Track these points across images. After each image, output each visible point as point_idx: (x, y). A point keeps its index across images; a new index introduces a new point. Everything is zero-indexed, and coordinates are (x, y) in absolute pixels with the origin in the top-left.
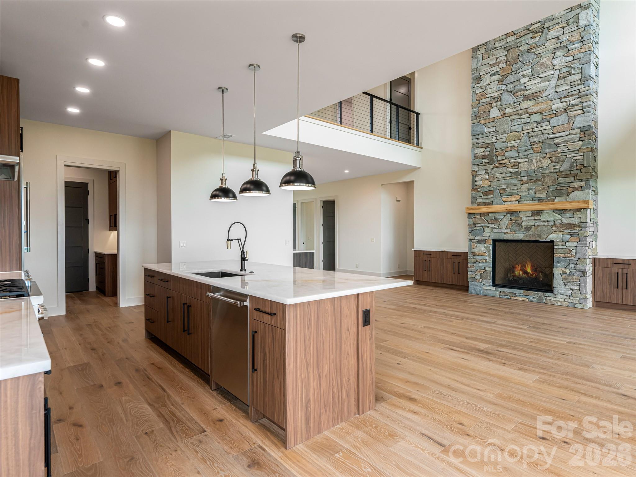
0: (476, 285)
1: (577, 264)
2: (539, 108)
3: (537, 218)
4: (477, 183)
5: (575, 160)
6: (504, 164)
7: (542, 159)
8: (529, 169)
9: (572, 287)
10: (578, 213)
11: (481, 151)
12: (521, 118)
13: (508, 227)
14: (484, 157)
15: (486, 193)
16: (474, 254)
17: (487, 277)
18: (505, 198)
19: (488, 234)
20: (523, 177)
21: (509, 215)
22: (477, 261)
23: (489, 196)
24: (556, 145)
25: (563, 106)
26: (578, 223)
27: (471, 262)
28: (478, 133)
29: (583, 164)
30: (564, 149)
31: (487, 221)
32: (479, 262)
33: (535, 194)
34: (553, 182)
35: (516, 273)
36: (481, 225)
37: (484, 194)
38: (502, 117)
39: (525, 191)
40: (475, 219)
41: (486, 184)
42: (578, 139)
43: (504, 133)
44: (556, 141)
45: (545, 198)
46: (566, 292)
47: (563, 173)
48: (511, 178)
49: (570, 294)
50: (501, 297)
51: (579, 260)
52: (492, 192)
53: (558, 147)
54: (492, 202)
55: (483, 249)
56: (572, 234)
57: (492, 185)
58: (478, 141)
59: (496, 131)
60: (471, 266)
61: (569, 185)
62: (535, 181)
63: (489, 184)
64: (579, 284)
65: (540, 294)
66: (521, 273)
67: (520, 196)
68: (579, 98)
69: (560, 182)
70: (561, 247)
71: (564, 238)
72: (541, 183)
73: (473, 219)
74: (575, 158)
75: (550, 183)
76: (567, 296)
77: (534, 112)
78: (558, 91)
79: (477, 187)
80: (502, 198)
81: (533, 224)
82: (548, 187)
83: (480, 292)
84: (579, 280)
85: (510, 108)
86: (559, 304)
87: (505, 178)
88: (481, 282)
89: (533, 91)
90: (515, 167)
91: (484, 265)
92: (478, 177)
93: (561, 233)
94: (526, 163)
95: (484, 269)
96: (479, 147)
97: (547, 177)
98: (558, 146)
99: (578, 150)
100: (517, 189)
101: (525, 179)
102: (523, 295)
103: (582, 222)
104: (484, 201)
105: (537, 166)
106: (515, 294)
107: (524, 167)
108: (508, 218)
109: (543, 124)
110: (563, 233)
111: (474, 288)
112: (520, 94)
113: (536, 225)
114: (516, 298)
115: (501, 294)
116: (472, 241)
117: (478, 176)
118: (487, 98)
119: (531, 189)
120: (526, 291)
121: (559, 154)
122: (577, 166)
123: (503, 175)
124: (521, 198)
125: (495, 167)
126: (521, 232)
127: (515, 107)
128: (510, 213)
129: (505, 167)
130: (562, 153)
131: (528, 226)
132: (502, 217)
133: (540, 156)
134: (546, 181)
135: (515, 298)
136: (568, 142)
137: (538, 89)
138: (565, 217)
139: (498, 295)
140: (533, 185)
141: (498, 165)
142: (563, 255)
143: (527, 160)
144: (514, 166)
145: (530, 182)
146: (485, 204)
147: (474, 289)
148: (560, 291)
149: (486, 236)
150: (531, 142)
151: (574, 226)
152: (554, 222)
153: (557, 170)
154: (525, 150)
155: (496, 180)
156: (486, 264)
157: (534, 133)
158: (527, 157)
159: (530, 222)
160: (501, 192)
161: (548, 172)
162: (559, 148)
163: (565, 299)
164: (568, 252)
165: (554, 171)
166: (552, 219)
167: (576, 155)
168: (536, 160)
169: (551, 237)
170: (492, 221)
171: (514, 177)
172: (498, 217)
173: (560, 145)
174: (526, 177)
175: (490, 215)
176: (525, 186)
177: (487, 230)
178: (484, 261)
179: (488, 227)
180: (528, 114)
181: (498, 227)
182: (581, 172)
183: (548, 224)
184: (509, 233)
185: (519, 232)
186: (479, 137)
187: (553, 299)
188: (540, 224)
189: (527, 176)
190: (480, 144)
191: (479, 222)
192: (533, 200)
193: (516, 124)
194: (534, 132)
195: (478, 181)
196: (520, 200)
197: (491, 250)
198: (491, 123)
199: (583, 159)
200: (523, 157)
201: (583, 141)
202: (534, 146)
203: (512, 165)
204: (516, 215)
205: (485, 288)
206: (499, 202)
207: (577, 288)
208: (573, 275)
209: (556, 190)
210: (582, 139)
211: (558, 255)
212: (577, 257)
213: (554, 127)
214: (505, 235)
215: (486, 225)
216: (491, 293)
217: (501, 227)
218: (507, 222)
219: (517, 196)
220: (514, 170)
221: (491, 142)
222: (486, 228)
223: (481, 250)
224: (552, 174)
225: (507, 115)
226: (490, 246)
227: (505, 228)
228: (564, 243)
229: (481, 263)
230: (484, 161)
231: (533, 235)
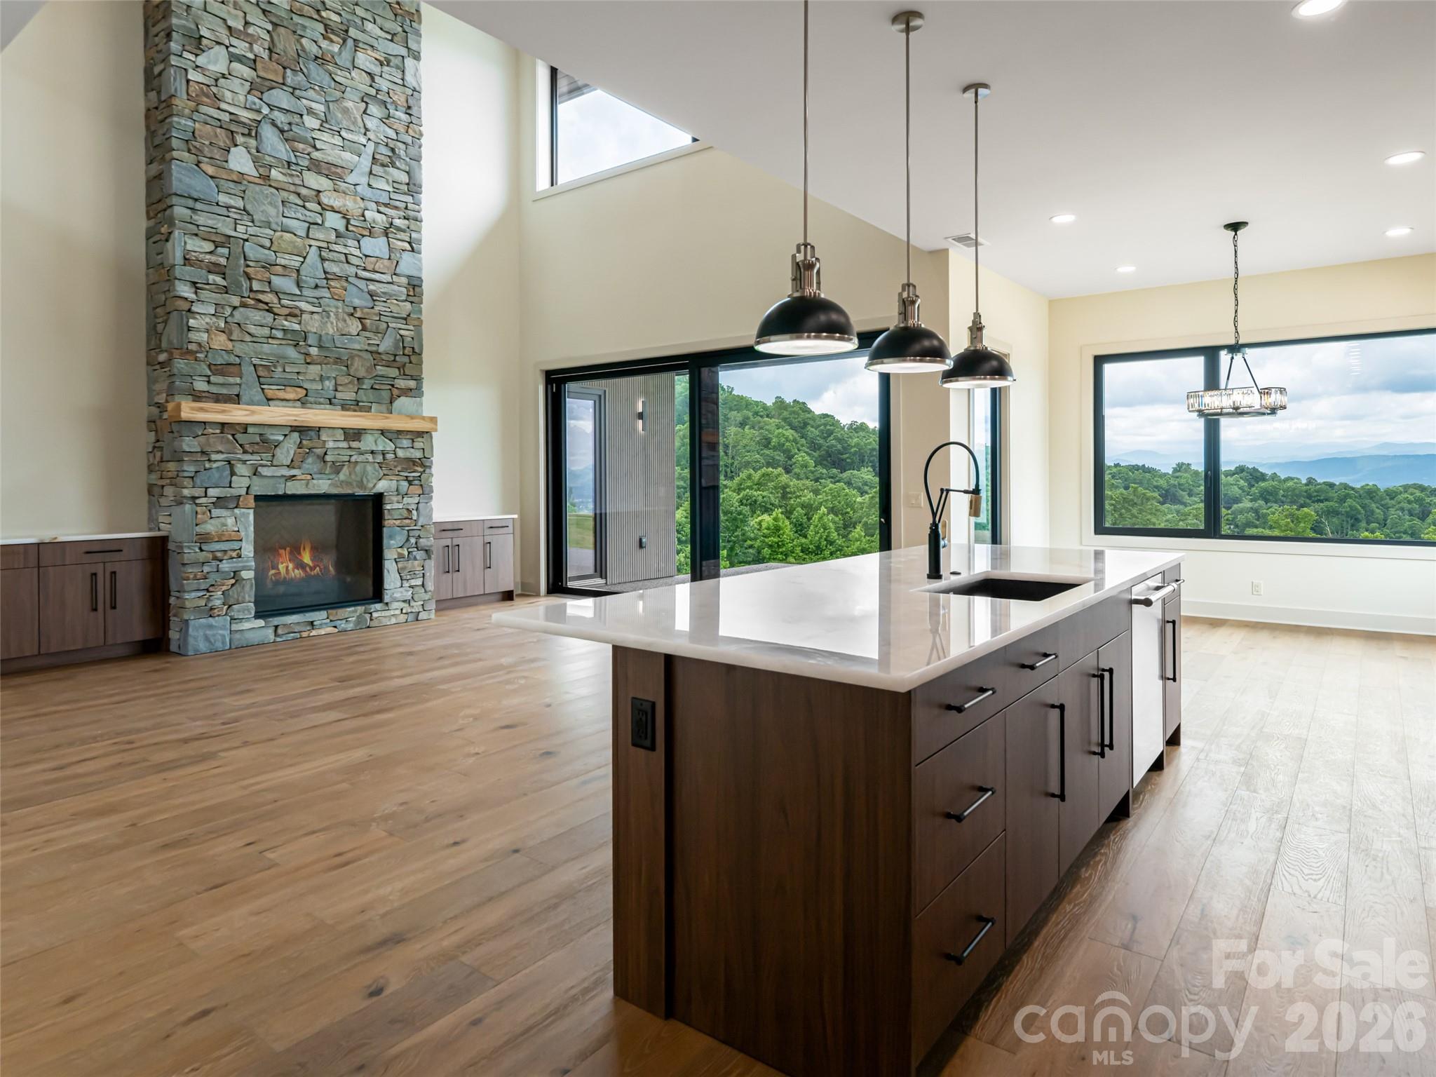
0: (211, 627)
1: (419, 537)
2: (341, 204)
3: (354, 444)
4: (193, 336)
5: (401, 336)
6: (267, 304)
7: (347, 318)
8: (324, 332)
9: (413, 582)
10: (420, 439)
11: (201, 247)
12: (304, 207)
13: (296, 464)
14: (212, 268)
15: (220, 369)
16: (207, 539)
17: (244, 598)
18: (271, 391)
19: (245, 482)
20: (310, 346)
21: (296, 435)
22: (215, 558)
23: (231, 380)
24: (371, 296)
25: (382, 221)
26: (420, 459)
27: (193, 564)
28: (195, 195)
29: (413, 348)
30: (384, 309)
31: (241, 445)
32: (221, 561)
33: (336, 390)
34: (367, 371)
35: (280, 567)
36: (225, 455)
37: (217, 370)
38: (257, 181)
39: (314, 380)
40: (208, 439)
41: (220, 345)
42: (404, 298)
43: (268, 225)
44: (372, 287)
45: (353, 403)
46: (405, 593)
47: (383, 357)
48: (283, 342)
49: (410, 598)
50: (278, 639)
51: (423, 530)
52: (236, 369)
53: (374, 300)
54: (238, 395)
55: (230, 521)
56: (411, 479)
57: (237, 352)
58: (195, 217)
59: (244, 210)
60: (195, 576)
61: (393, 383)
62: (336, 363)
63: (230, 345)
64: (422, 575)
65: (360, 609)
66: (291, 566)
67: (305, 392)
68: (405, 218)
69: (380, 373)
70: (396, 506)
71: (400, 488)
72: (345, 368)
73: (202, 439)
74: (402, 332)
75: (362, 373)
76: (404, 601)
77: (332, 207)
78: (374, 186)
79: (193, 347)
80: (262, 389)
81: (346, 458)
82: (358, 379)
83: (224, 643)
84: (423, 567)
85: (280, 169)
86: (393, 621)
87: (270, 340)
88: (226, 614)
89: (330, 159)
90: (294, 320)
91: (235, 565)
92: (194, 318)
93: (395, 478)
94: (316, 316)
95: (233, 578)
96: (196, 235)
97: (357, 358)
98: (375, 298)
99: (405, 319)
100: (298, 373)
101: (314, 351)
102: (328, 621)
103: (425, 457)
104: (214, 389)
105: (337, 329)
106: (312, 623)
107: (313, 324)
108: (295, 442)
109: (349, 241)
110: (399, 478)
111: (205, 634)
112: (303, 149)
113: (353, 459)
114: (314, 633)
115: (280, 631)
116: (197, 501)
117: (198, 316)
118: (219, 109)
119: (328, 378)
120: (333, 612)
121: (376, 314)
122: (404, 348)
123: (266, 331)
124: (306, 395)
125: (244, 305)
126: (323, 476)
127: (293, 175)
128: (301, 430)
129: (267, 311)
130: (380, 315)
131: (337, 462)
132: (281, 438)
133: (343, 309)
134: (356, 365)
135: (311, 634)
136: (390, 296)
137: (340, 161)
138: (401, 446)
139: (272, 637)
140: (332, 371)
141: (252, 302)
142: (399, 521)
143: (319, 310)
144: (290, 315)
145: (325, 362)
146: (218, 399)
147: (207, 638)
148: (395, 595)
149: (240, 484)
150: (325, 272)
151: (414, 465)
152: (384, 454)
153: (374, 349)
154: (313, 286)
155: (248, 338)
156: (240, 562)
157: (332, 253)
158: (318, 301)
159: (342, 453)
160: (261, 373)
161: (359, 348)
162: (376, 303)
163: (402, 610)
164: (405, 514)
165: (369, 349)
166: (381, 448)
167: (403, 327)
168: (336, 315)
169: (382, 486)
170: (256, 447)
171: (291, 342)
172: (271, 437)
173: (378, 299)
174: (316, 349)
175: (250, 430)
176: (314, 370)
177: (241, 469)
178: (234, 554)
179: (244, 462)
180: (319, 204)
181: (269, 463)
182: (410, 362)
183: (374, 458)
184: (299, 478)
185: (319, 476)
186: (198, 206)
187: (384, 614)
188: (361, 458)
189: (320, 347)
190: (202, 228)
191: (220, 448)
192: (331, 404)
193: (294, 216)
194: (330, 251)
195: (198, 330)
196: (307, 401)
197: (252, 522)
198: (232, 185)
199: (413, 338)
200: (310, 300)
201: (412, 302)
202: (332, 283)
203: (286, 311)
204: (311, 437)
205: (235, 627)
206: (257, 398)
207: (419, 582)
208: (415, 559)
209: (372, 388)
210: (411, 299)
211: (391, 522)
212: (420, 524)
213: (366, 256)
214: (288, 484)
215: (239, 456)
216: (255, 637)
217: (279, 464)
218: (292, 453)
219: (299, 389)
220: (291, 326)
221: (233, 234)
222: (239, 465)
223: (226, 526)
224: (365, 355)
225: (273, 184)
226: (249, 514)
227: (288, 466)
228: (400, 497)
229: (224, 561)
230: (214, 280)
231: (348, 484)
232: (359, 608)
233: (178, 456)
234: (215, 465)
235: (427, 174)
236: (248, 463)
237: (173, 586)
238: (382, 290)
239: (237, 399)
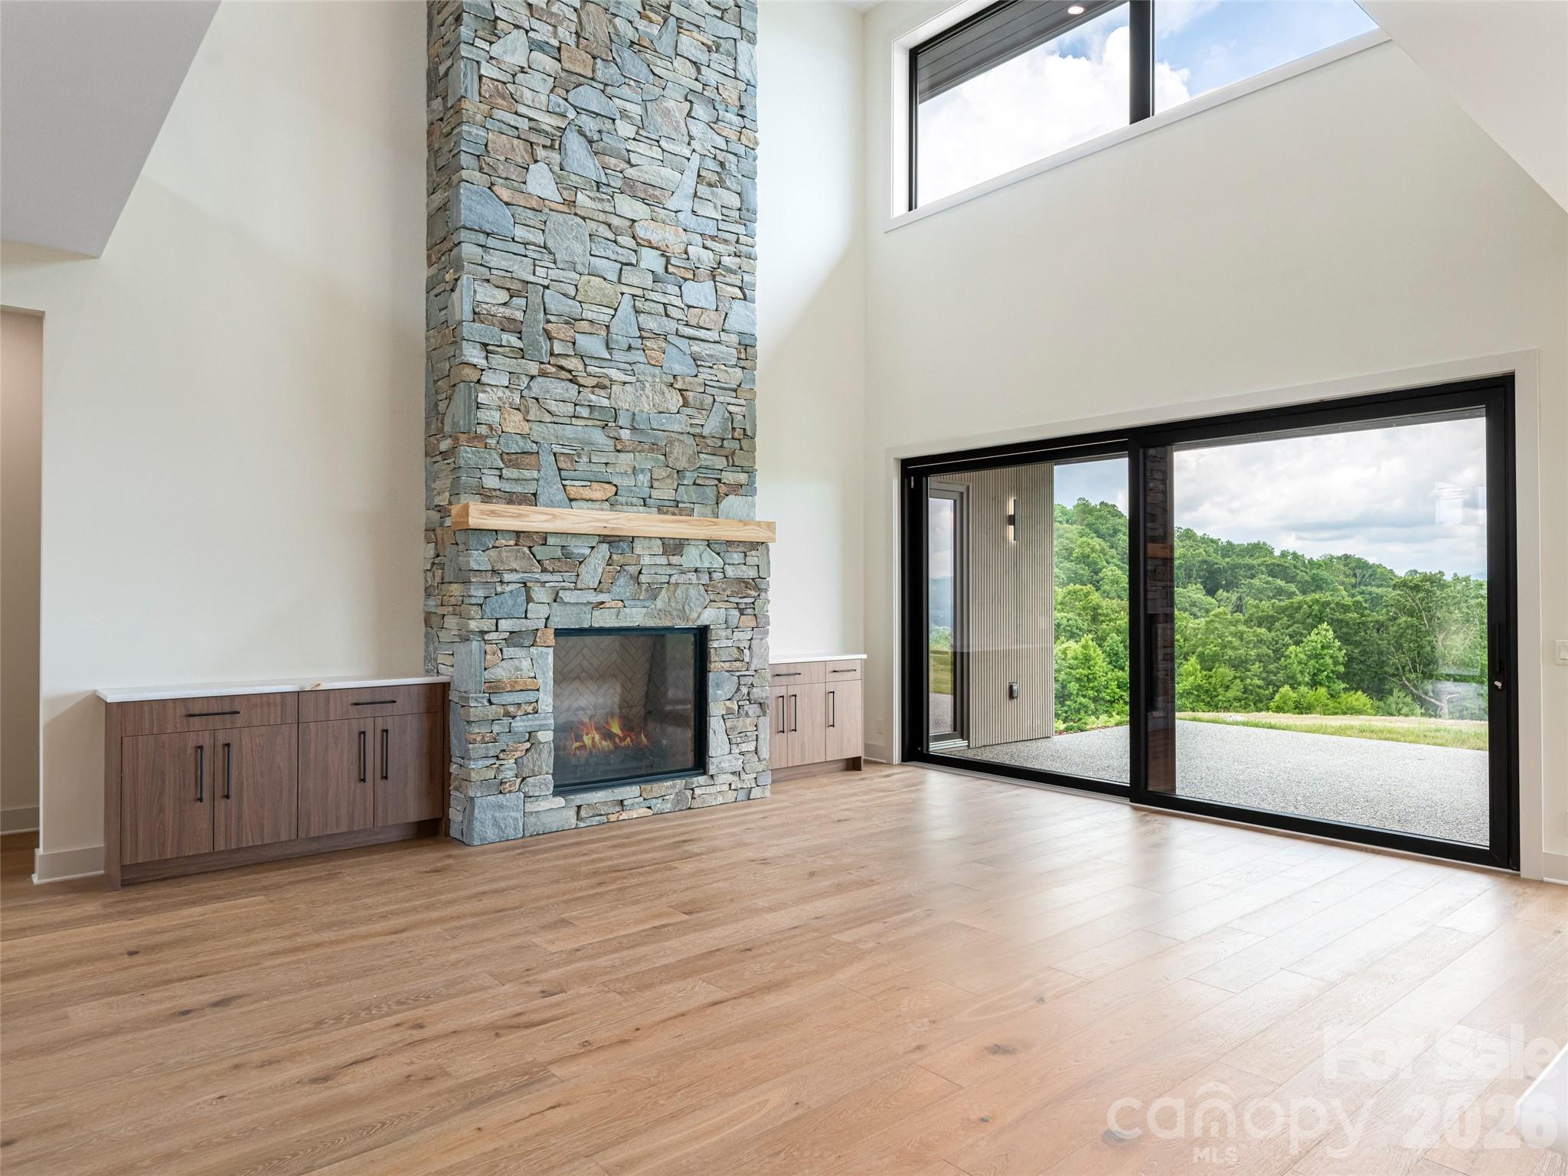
0: (501, 807)
1: (752, 686)
2: (660, 237)
3: (675, 560)
4: (483, 415)
5: (730, 413)
6: (570, 371)
7: (666, 390)
8: (638, 408)
9: (744, 747)
10: (753, 553)
11: (493, 297)
12: (615, 242)
13: (605, 586)
14: (506, 324)
15: (514, 460)
16: (497, 687)
17: (540, 767)
18: (575, 488)
19: (544, 611)
20: (621, 428)
21: (605, 547)
22: (507, 714)
23: (527, 474)
24: (694, 360)
25: (709, 259)
26: (753, 579)
27: (481, 721)
28: (487, 228)
29: (744, 429)
30: (711, 377)
31: (539, 561)
32: (514, 717)
33: (652, 487)
34: (689, 461)
35: (585, 738)
36: (520, 575)
37: (510, 461)
38: (561, 208)
39: (626, 473)
40: (500, 554)
41: (514, 427)
42: (734, 362)
43: (573, 266)
44: (696, 348)
45: (672, 504)
46: (734, 762)
47: (708, 442)
48: (590, 423)
49: (740, 769)
50: (582, 825)
51: (756, 675)
52: (533, 459)
53: (698, 366)
54: (535, 495)
55: (526, 664)
56: (743, 606)
57: (535, 436)
58: (487, 258)
59: (545, 248)
60: (483, 737)
61: (719, 477)
62: (653, 451)
63: (526, 428)
64: (755, 737)
65: (680, 783)
66: (597, 737)
67: (614, 489)
68: (736, 255)
69: (705, 463)
70: (725, 643)
71: (730, 618)
72: (663, 457)
73: (493, 553)
74: (731, 408)
75: (682, 464)
76: (733, 773)
77: (649, 242)
78: (699, 213)
79: (483, 430)
80: (564, 486)
81: (665, 579)
82: (678, 472)
83: (516, 828)
84: (756, 726)
85: (587, 192)
86: (720, 800)
87: (574, 421)
88: (519, 790)
89: (647, 178)
90: (602, 393)
91: (531, 723)
92: (484, 392)
93: (723, 605)
94: (628, 387)
95: (528, 740)
96: (488, 281)
97: (677, 444)
98: (699, 363)
99: (735, 391)
100: (606, 464)
101: (625, 434)
102: (642, 799)
103: (760, 577)
104: (507, 487)
105: (654, 405)
106: (621, 802)
107: (624, 398)
108: (603, 557)
109: (668, 286)
110: (729, 605)
111: (494, 817)
112: (615, 165)
113: (673, 580)
114: (624, 816)
115: (583, 814)
116: (486, 637)
117: (488, 389)
118: (516, 113)
119: (642, 471)
120: (648, 787)
121: (700, 385)
122: (733, 429)
123: (569, 408)
124: (616, 494)
125: (543, 374)
126: (637, 603)
127: (603, 200)
128: (610, 540)
129: (571, 381)
130: (706, 385)
131: (653, 583)
132: (587, 551)
133: (661, 377)
134: (676, 452)
135: (621, 818)
136: (718, 360)
137: (659, 180)
138: (731, 562)
139: (574, 821)
140: (646, 461)
141: (554, 370)
142: (728, 664)
143: (633, 379)
144: (598, 386)
145: (639, 448)
146: (511, 499)
147: (496, 822)
148: (723, 765)
149: (538, 612)
150: (640, 329)
151: (747, 587)
152: (710, 573)
153: (698, 430)
154: (626, 347)
155: (547, 418)
156: (536, 719)
157: (647, 303)
158: (631, 368)
159: (660, 572)
160: (562, 465)
161: (680, 430)
162: (701, 369)
163: (730, 785)
164: (735, 654)
165: (692, 431)
166: (707, 565)
167: (733, 401)
168: (653, 385)
169: (708, 616)
170: (557, 563)
171: (598, 423)
172: (576, 551)
173: (703, 363)
174: (628, 432)
175: (551, 541)
176: (626, 459)
177: (540, 594)
178: (530, 709)
179: (543, 584)
180: (634, 237)
181: (572, 586)
182: (741, 449)
183: (698, 578)
184: (608, 605)
185: (632, 603)
186: (491, 242)
187: (709, 790)
188: (682, 579)
189: (633, 429)
190: (494, 272)
191: (514, 566)
192: (645, 505)
193: (604, 254)
194: (646, 300)
195: (489, 408)
196: (617, 501)
197: (552, 665)
198: (530, 213)
199: (744, 416)
200: (622, 366)
201: (743, 368)
202: (648, 343)
203: (593, 381)
204: (623, 550)
205: (530, 808)
206: (558, 498)
207: (751, 747)
208: (747, 715)
209: (694, 484)
210: (743, 363)
211: (719, 665)
212: (753, 668)
213: (689, 307)
214: (596, 613)
215: (537, 576)
216: (553, 822)
217: (584, 586)
218: (600, 570)
219: (607, 486)
220: (599, 402)
221: (531, 278)
222: (536, 589)
223: (521, 670)
224: (685, 438)
225: (579, 213)
226: (548, 654)
227: (595, 590)
228: (729, 631)
229: (518, 718)
230: (508, 341)
231: (667, 613)
232: (678, 782)
233: (464, 577)
234: (508, 588)
235: (764, 196)
236: (547, 585)
237: (455, 751)
238: (708, 352)
239: (533, 499)
